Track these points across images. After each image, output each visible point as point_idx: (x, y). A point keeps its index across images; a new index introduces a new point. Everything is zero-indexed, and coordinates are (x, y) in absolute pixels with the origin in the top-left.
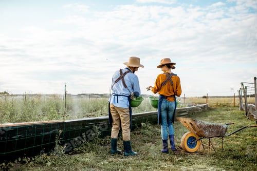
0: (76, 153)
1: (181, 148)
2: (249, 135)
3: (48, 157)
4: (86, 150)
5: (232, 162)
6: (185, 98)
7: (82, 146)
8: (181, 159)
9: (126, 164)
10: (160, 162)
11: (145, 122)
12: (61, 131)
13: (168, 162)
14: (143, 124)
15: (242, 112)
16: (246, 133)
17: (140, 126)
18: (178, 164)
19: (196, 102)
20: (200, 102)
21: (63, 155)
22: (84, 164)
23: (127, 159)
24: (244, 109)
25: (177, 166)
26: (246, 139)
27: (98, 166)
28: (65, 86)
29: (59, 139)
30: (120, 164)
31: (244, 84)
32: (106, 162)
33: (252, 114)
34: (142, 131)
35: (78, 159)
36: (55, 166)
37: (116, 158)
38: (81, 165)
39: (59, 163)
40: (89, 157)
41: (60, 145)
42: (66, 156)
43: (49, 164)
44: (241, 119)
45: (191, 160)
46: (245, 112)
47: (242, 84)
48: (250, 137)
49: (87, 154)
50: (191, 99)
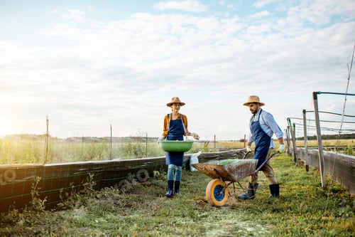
0: (60, 209)
1: (206, 202)
2: (296, 185)
3: (20, 215)
4: (74, 205)
5: (270, 215)
6: (215, 142)
7: (70, 200)
8: (204, 214)
9: (129, 222)
10: (176, 218)
11: (159, 170)
12: (39, 179)
13: (187, 218)
14: (155, 172)
15: (291, 158)
16: (291, 182)
17: (151, 175)
18: (200, 220)
19: (231, 147)
20: (236, 146)
21: (42, 211)
22: (71, 222)
23: (131, 216)
24: (293, 154)
25: (199, 222)
26: (291, 190)
27: (91, 225)
28: (48, 120)
29: (36, 189)
30: (122, 222)
31: (291, 120)
32: (102, 219)
33: (302, 160)
34: (154, 181)
35: (63, 216)
36: (30, 225)
37: (116, 215)
38: (68, 224)
39: (36, 222)
40: (79, 214)
41: (37, 197)
42: (46, 213)
43: (21, 222)
44: (289, 166)
45: (218, 215)
46: (293, 158)
47: (289, 120)
48: (297, 187)
49: (77, 210)
50: (225, 143)
